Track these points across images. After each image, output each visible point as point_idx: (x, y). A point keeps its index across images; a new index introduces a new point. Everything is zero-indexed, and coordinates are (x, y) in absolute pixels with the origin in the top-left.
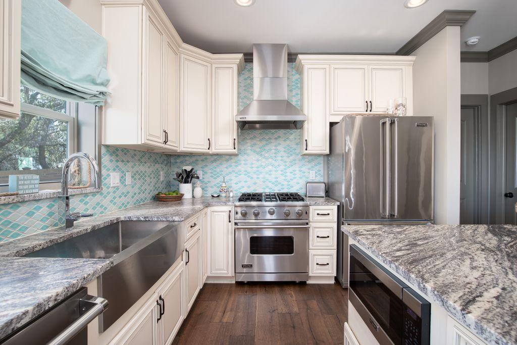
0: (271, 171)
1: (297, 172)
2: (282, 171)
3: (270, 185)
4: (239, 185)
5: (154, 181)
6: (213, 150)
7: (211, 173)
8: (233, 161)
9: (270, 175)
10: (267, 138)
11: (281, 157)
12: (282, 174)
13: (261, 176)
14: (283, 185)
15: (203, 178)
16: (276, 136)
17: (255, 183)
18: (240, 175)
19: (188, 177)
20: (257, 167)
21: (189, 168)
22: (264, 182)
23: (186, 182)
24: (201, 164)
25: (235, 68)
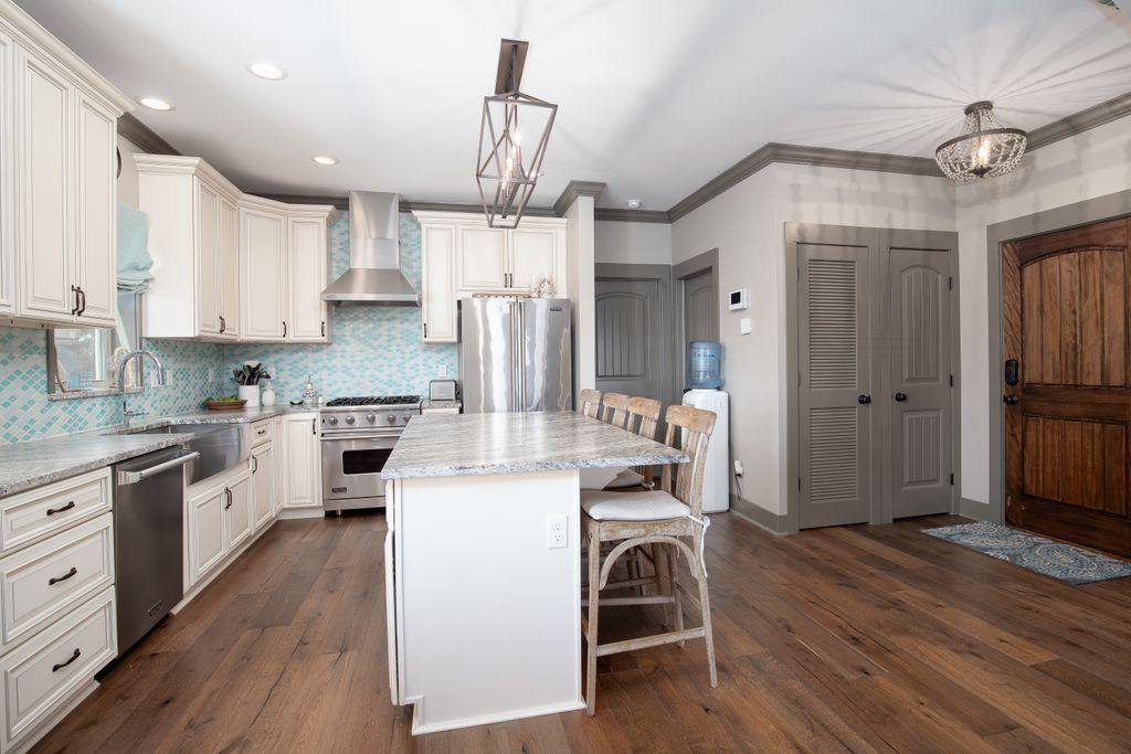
0: (382, 366)
1: (421, 367)
2: (398, 366)
3: (381, 386)
4: (334, 387)
5: (200, 382)
6: (290, 338)
7: (290, 370)
8: (325, 351)
9: (381, 371)
10: (375, 318)
11: (398, 346)
12: (398, 371)
13: (367, 373)
14: (400, 386)
15: (277, 378)
16: (388, 315)
17: (358, 385)
18: (335, 372)
19: (253, 376)
20: (362, 361)
21: (253, 364)
22: (372, 382)
23: (250, 383)
24: (273, 358)
25: (323, 222)
